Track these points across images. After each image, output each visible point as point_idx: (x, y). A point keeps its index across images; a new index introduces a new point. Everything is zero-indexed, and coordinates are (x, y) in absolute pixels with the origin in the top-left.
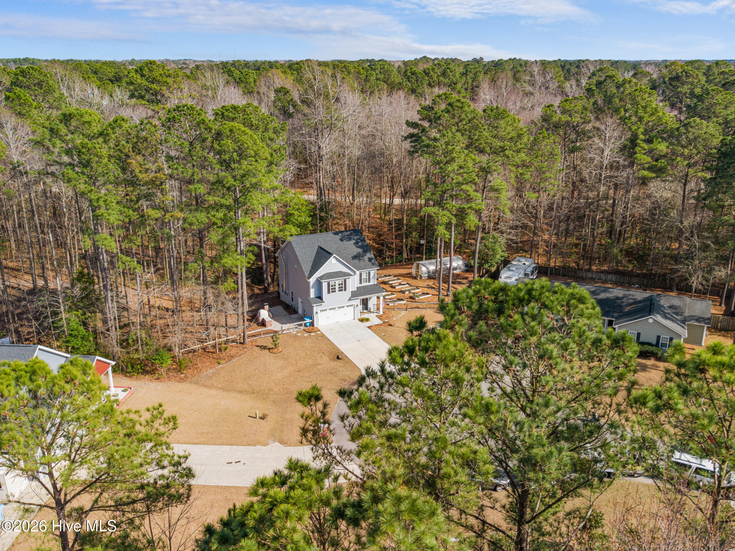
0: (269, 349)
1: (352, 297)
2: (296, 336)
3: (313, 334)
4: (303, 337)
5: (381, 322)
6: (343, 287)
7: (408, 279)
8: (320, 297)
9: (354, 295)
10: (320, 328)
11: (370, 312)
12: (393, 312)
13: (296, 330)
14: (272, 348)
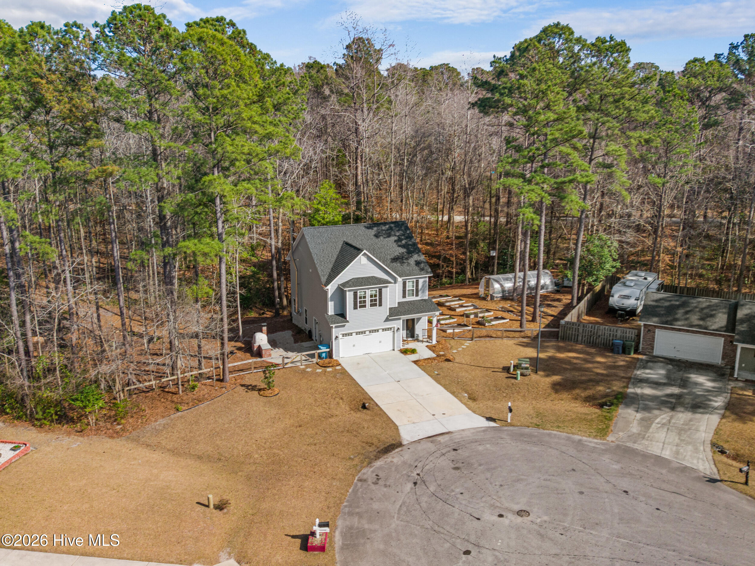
0: (260, 390)
1: (391, 315)
2: (304, 371)
3: (329, 369)
4: (313, 373)
5: (434, 355)
6: (377, 301)
7: (474, 300)
8: (342, 315)
9: (394, 313)
10: (341, 361)
11: (418, 340)
12: (452, 342)
13: (305, 363)
14: (264, 389)
